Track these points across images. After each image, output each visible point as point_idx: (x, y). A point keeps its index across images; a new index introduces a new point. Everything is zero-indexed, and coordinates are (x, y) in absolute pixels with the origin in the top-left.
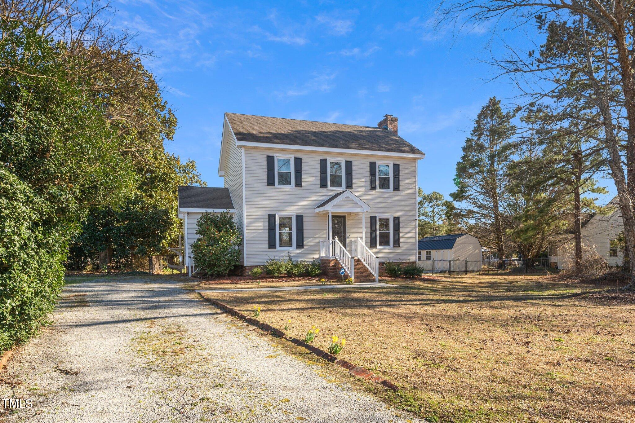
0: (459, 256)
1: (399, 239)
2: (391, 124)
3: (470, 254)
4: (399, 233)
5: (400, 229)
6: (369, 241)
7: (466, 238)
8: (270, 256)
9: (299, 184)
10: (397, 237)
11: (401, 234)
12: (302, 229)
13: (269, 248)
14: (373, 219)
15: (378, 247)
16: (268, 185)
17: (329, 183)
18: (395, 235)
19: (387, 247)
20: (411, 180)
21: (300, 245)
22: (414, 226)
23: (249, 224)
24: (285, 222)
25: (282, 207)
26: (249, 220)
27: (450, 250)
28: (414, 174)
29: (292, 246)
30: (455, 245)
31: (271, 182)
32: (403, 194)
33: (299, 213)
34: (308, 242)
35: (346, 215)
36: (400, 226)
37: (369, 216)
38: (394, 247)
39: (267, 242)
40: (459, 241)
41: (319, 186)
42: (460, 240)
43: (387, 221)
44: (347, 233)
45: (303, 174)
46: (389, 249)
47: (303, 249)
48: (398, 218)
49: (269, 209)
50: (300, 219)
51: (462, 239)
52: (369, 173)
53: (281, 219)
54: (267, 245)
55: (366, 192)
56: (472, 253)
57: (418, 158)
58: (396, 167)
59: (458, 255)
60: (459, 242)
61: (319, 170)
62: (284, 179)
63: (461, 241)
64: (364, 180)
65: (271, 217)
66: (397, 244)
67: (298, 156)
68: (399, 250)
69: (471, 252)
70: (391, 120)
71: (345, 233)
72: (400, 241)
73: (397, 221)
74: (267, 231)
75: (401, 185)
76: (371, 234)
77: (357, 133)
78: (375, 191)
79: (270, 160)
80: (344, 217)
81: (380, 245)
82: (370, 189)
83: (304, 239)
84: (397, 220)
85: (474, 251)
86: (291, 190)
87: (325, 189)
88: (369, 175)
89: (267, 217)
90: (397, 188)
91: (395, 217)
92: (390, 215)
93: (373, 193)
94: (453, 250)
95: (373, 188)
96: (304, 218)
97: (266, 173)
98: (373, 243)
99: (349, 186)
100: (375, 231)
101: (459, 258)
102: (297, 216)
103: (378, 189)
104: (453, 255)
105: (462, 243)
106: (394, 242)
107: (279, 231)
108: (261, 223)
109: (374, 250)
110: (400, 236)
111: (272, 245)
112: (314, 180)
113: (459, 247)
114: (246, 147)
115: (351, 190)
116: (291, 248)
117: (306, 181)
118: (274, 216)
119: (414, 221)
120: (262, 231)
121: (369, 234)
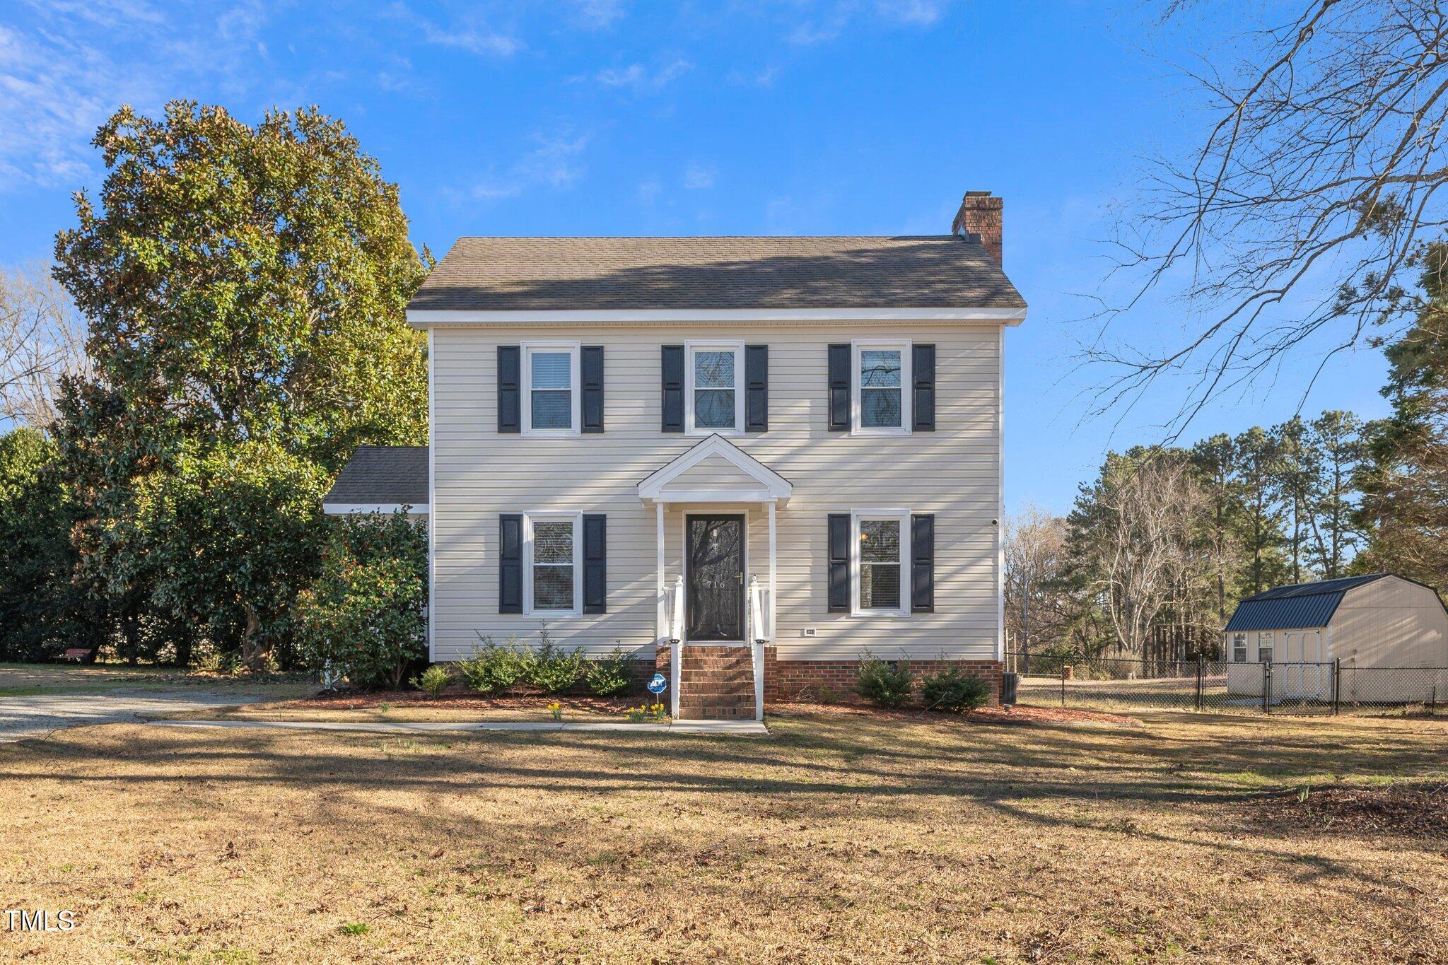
0: (1355, 652)
1: (930, 588)
2: (978, 222)
3: (1402, 646)
4: (930, 567)
5: (937, 554)
6: (824, 594)
7: (1384, 587)
8: (484, 634)
9: (593, 422)
10: (924, 581)
11: (939, 572)
12: (602, 557)
13: (502, 612)
14: (838, 526)
15: (856, 610)
16: (500, 431)
17: (690, 419)
18: (915, 575)
19: (890, 613)
20: (981, 397)
21: (596, 603)
22: (989, 545)
23: (444, 546)
24: (552, 534)
25: (542, 495)
26: (448, 533)
27: (1323, 631)
28: (990, 373)
29: (572, 607)
30: (1338, 612)
31: (508, 422)
32: (954, 442)
33: (594, 510)
34: (619, 596)
35: (745, 511)
36: (937, 545)
37: (825, 514)
38: (913, 611)
39: (497, 594)
40: (1353, 600)
41: (659, 427)
42: (1362, 597)
43: (890, 527)
44: (748, 570)
45: (606, 395)
46: (894, 620)
47: (603, 617)
48: (930, 518)
49: (506, 499)
50: (595, 526)
51: (1370, 594)
52: (826, 379)
53: (542, 530)
54: (497, 602)
55: (815, 440)
56: (1410, 641)
57: (1006, 322)
58: (925, 357)
59: (1350, 647)
60: (1357, 604)
61: (659, 379)
62: (551, 414)
63: (1366, 601)
64: (807, 403)
65: (510, 524)
66: (923, 601)
67: (593, 341)
68: (932, 623)
69: (1406, 638)
70: (979, 209)
71: (742, 569)
72: (937, 593)
73: (924, 531)
74: (497, 563)
75: (942, 413)
76: (832, 570)
77: (845, 257)
78: (845, 435)
79: (508, 358)
80: (740, 518)
81: (865, 605)
82: (831, 430)
83: (609, 585)
84: (924, 525)
85: (1418, 636)
86: (569, 443)
87: (677, 435)
88: (825, 386)
89: (497, 523)
90: (925, 421)
91: (917, 516)
92: (902, 513)
93: (839, 444)
94: (1331, 630)
95: (840, 424)
96: (608, 522)
97: (495, 396)
98: (838, 601)
99: (757, 422)
100: (846, 561)
101: (1353, 660)
102: (588, 519)
103: (857, 428)
104: (1331, 647)
105: (1369, 607)
106: (914, 597)
107: (533, 564)
108: (482, 539)
109: (842, 623)
110: (936, 577)
111: (510, 603)
112: (641, 411)
113: (1356, 619)
114: (438, 327)
115: (764, 435)
116: (566, 614)
117: (616, 413)
118: (518, 519)
119: (990, 529)
120: (481, 562)
121: (825, 570)
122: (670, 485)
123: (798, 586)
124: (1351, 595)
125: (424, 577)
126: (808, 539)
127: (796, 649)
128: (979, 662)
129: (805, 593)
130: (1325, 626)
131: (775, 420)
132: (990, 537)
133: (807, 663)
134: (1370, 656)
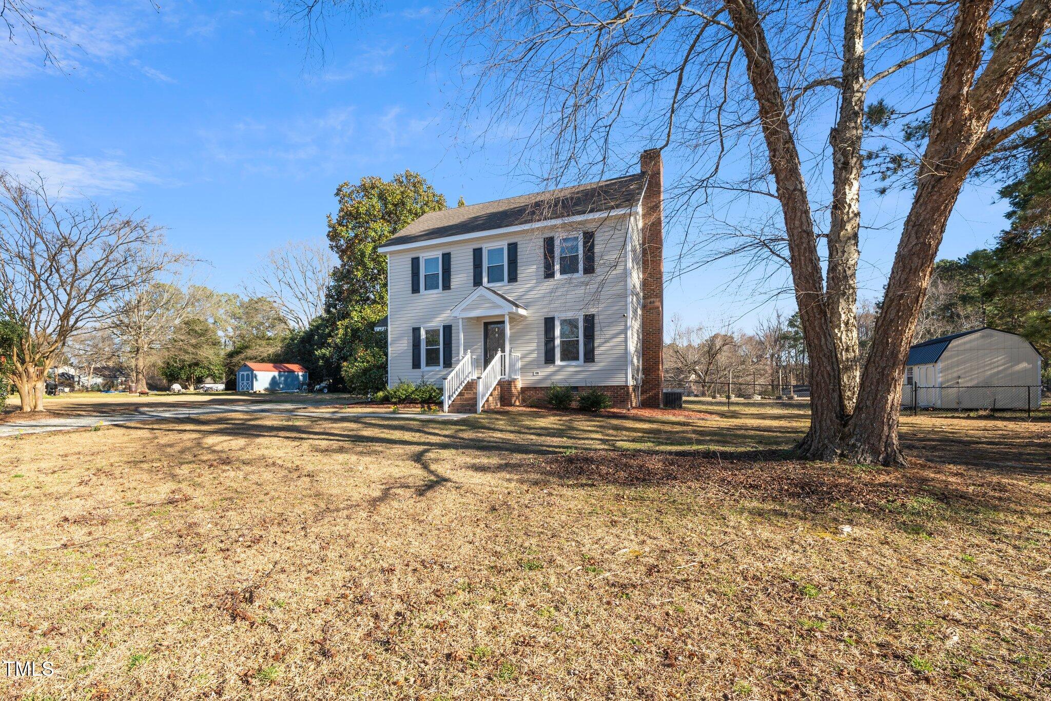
0: (959, 377)
1: (593, 351)
3: (998, 373)
4: (594, 340)
5: (596, 334)
6: (543, 355)
7: (983, 337)
9: (447, 286)
10: (590, 348)
11: (596, 343)
12: (450, 343)
13: (413, 368)
14: (549, 323)
15: (558, 362)
16: (413, 293)
17: (484, 280)
18: (586, 344)
19: (574, 363)
21: (448, 363)
22: (623, 327)
23: (394, 341)
25: (428, 318)
26: (395, 336)
29: (439, 365)
30: (945, 354)
31: (415, 289)
33: (447, 323)
34: (456, 360)
36: (596, 329)
37: (543, 318)
38: (585, 362)
39: (411, 361)
40: (957, 346)
41: (472, 284)
42: (965, 343)
43: (573, 322)
45: (452, 273)
46: (576, 366)
47: (451, 369)
48: (593, 316)
49: (417, 321)
50: (448, 329)
51: (970, 341)
52: (543, 254)
53: (427, 333)
54: (411, 364)
55: (538, 283)
56: (1004, 370)
57: (630, 215)
58: (589, 237)
59: (955, 375)
60: (960, 348)
61: (472, 264)
62: (431, 284)
63: (968, 346)
64: (535, 267)
65: (416, 331)
66: (590, 357)
67: (447, 250)
68: (594, 367)
72: (596, 352)
73: (589, 323)
74: (411, 348)
75: (598, 264)
76: (546, 344)
78: (552, 279)
79: (415, 262)
80: (502, 322)
81: (562, 359)
82: (545, 278)
83: (453, 355)
84: (590, 320)
86: (438, 295)
87: (478, 287)
88: (543, 258)
89: (411, 331)
90: (590, 269)
91: (586, 316)
92: (579, 314)
93: (550, 283)
94: (940, 365)
95: (551, 276)
96: (450, 328)
97: (410, 279)
98: (549, 359)
99: (513, 278)
100: (553, 339)
101: (958, 383)
102: (445, 327)
103: (558, 276)
104: (941, 375)
105: (971, 350)
106: (585, 355)
107: (425, 347)
108: (406, 338)
109: (551, 369)
110: (596, 345)
111: (416, 365)
112: (465, 278)
113: (960, 358)
114: (391, 253)
115: (516, 284)
116: (437, 368)
117: (455, 281)
118: (419, 329)
119: (623, 319)
120: (406, 348)
121: (543, 344)
122: (463, 310)
123: (531, 352)
124: (954, 343)
125: (386, 355)
126: (536, 329)
127: (528, 382)
128: (617, 386)
129: (535, 355)
130: (936, 362)
131: (521, 276)
132: (623, 323)
133: (536, 388)
134: (971, 380)
